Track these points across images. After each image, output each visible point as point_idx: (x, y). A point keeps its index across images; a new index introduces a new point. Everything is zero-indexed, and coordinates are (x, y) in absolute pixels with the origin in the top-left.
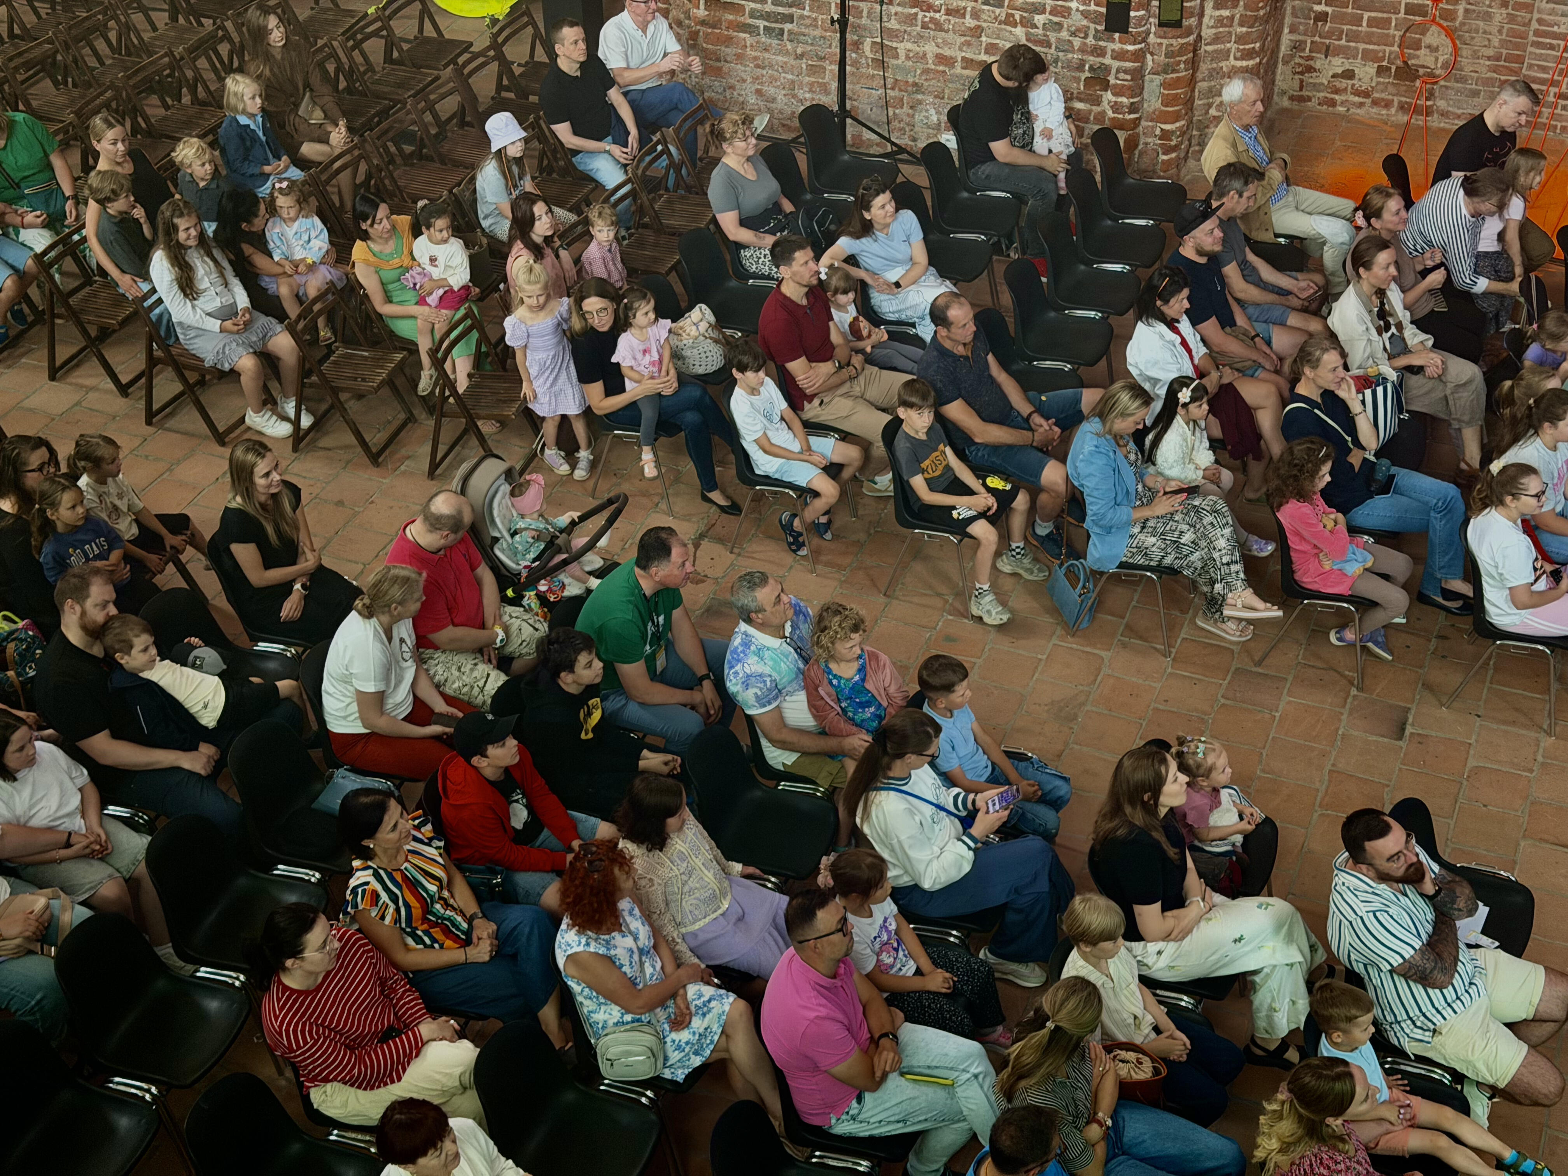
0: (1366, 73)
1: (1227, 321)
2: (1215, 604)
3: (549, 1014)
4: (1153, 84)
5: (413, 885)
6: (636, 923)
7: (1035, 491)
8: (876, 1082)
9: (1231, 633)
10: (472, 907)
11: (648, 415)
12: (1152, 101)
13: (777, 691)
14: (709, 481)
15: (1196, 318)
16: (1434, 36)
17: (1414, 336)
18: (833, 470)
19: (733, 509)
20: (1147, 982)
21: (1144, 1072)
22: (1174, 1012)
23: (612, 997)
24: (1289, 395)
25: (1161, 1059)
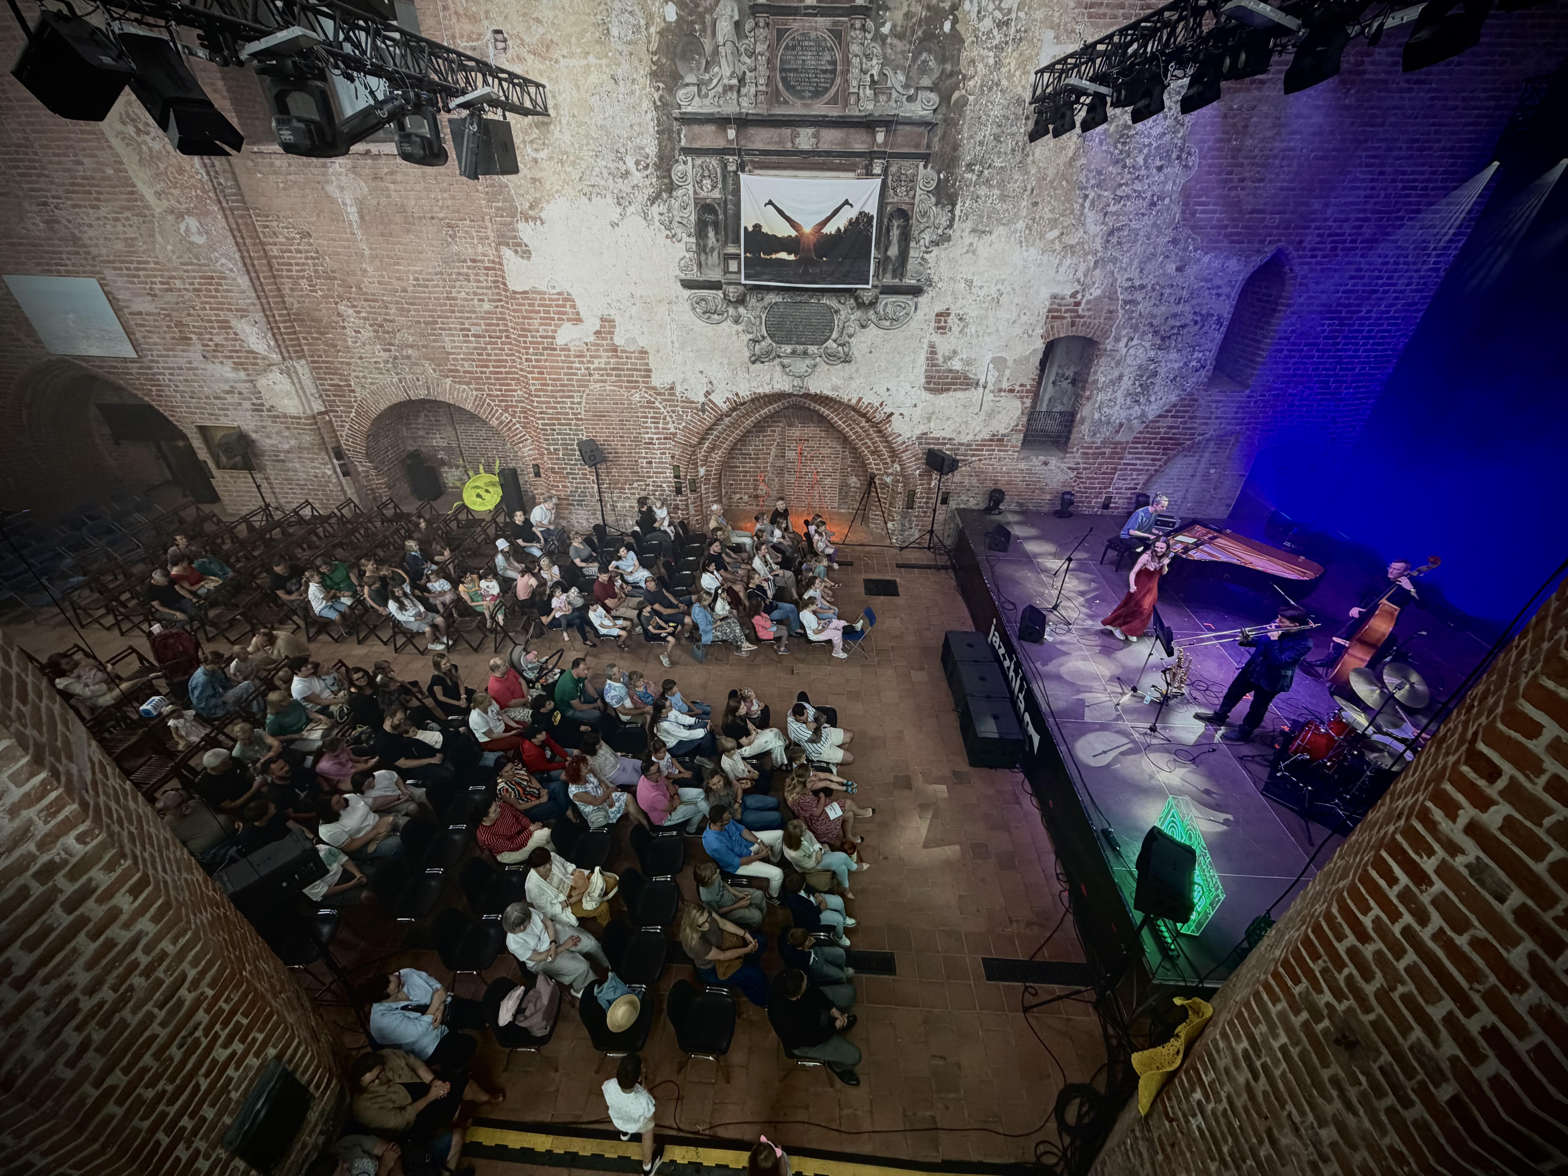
0: (746, 498)
1: (726, 570)
2: (739, 648)
3: (569, 813)
4: (691, 507)
5: (519, 784)
6: (592, 779)
7: (683, 625)
8: (674, 809)
9: (744, 654)
10: (538, 786)
11: (564, 622)
12: (692, 512)
13: (621, 699)
14: (585, 639)
15: (718, 570)
16: (762, 486)
17: (775, 567)
18: (623, 629)
19: (594, 645)
20: (744, 759)
21: (749, 785)
22: (753, 765)
23: (589, 803)
24: (747, 588)
25: (752, 780)
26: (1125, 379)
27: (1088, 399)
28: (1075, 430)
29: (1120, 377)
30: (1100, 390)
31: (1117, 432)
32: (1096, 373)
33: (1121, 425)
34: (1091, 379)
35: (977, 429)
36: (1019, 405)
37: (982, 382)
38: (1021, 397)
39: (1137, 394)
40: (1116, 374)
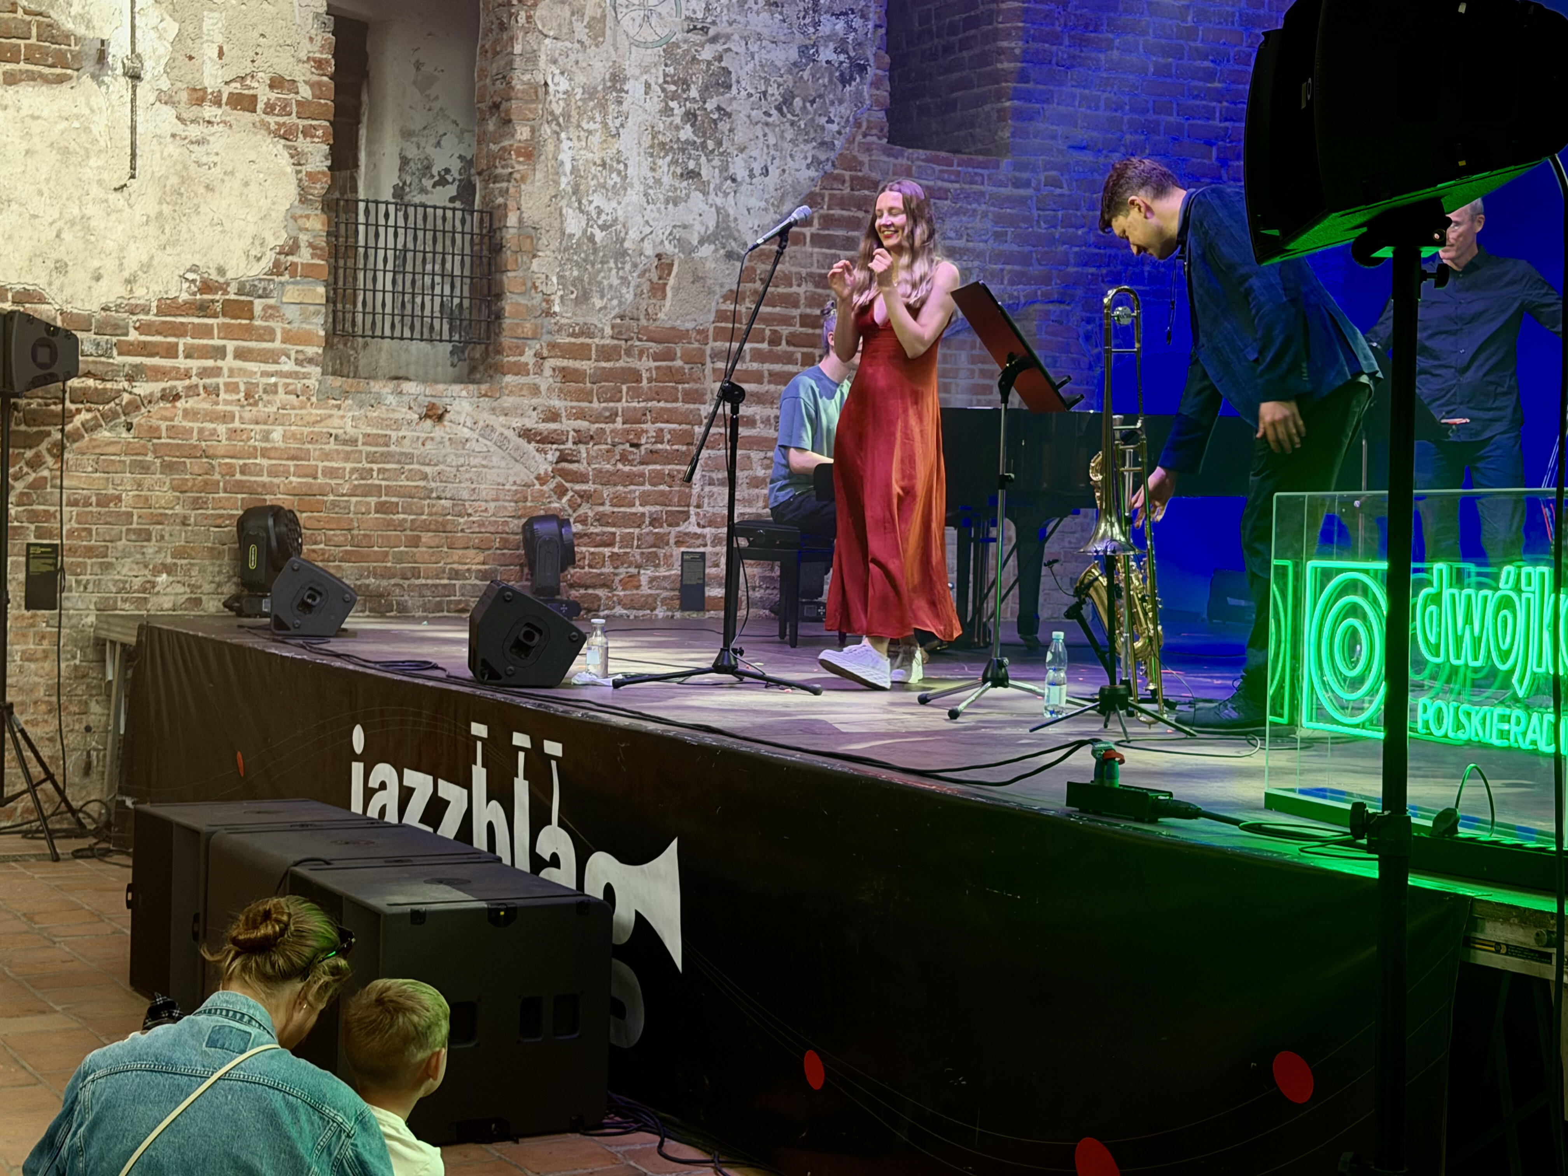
26: (634, 88)
27: (530, 153)
28: (511, 280)
29: (617, 80)
30: (562, 122)
31: (658, 290)
32: (532, 58)
33: (664, 264)
34: (520, 80)
35: (135, 257)
36: (285, 162)
37: (119, 51)
38: (286, 135)
39: (684, 147)
40: (600, 70)
